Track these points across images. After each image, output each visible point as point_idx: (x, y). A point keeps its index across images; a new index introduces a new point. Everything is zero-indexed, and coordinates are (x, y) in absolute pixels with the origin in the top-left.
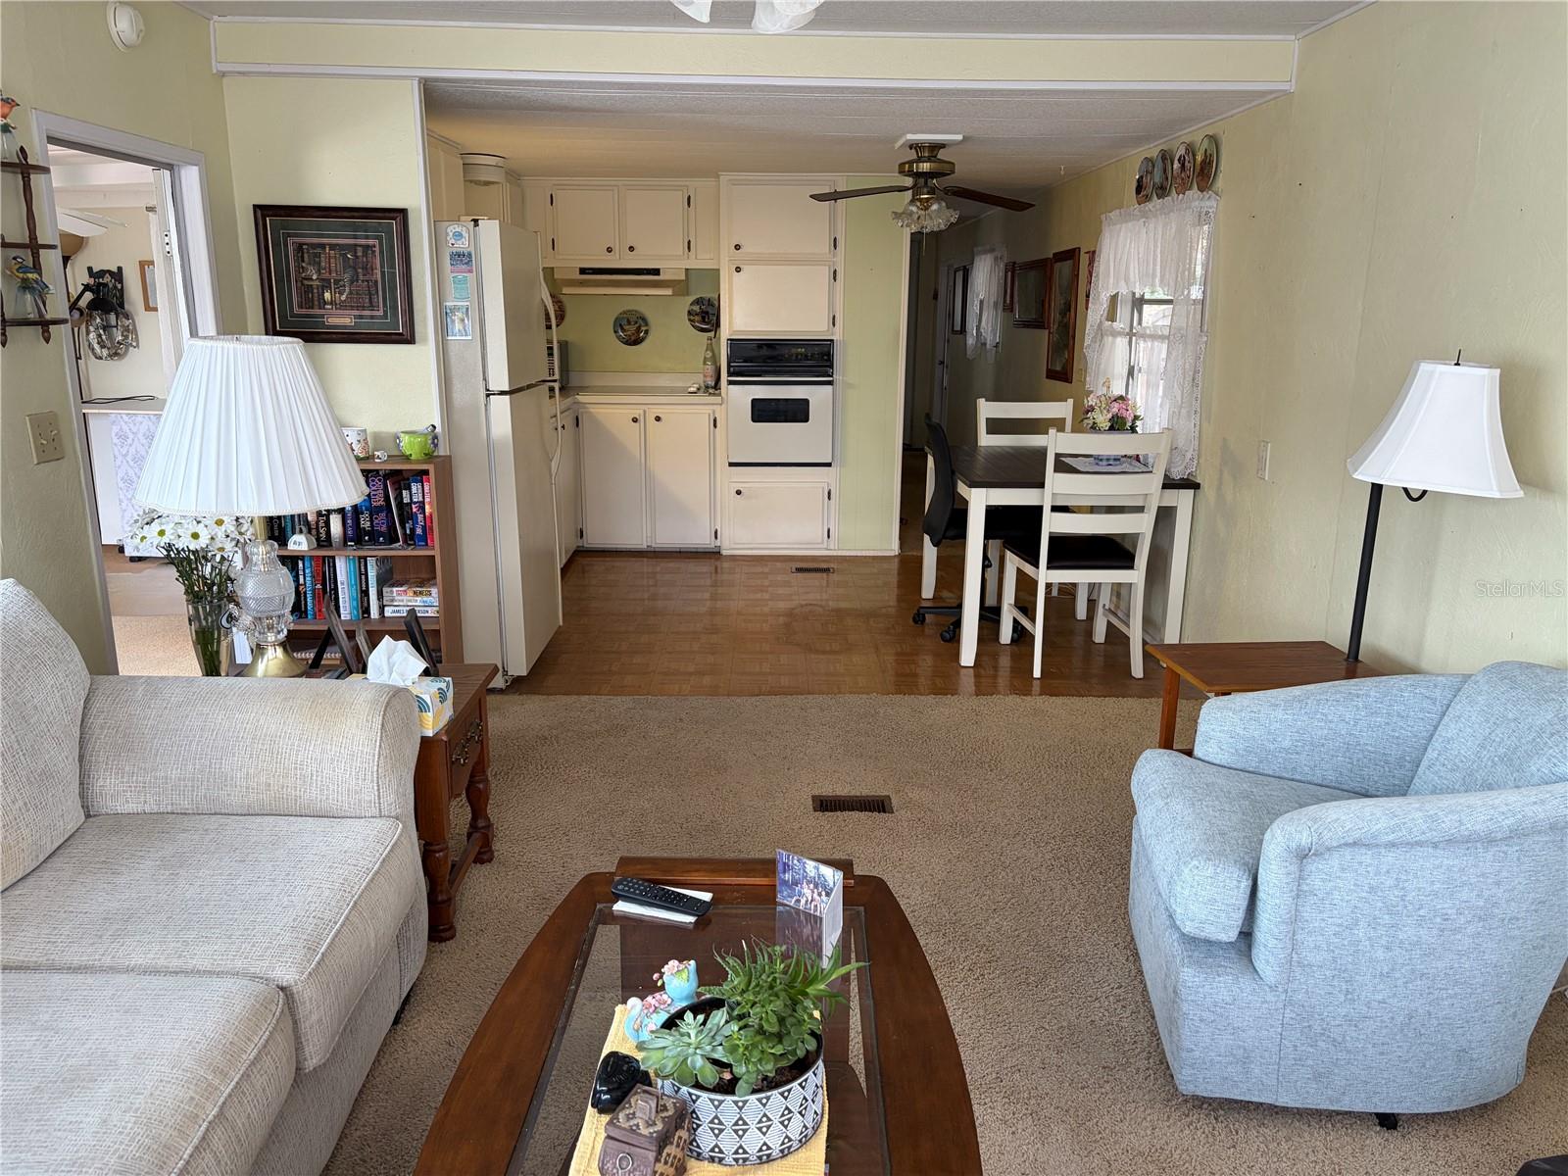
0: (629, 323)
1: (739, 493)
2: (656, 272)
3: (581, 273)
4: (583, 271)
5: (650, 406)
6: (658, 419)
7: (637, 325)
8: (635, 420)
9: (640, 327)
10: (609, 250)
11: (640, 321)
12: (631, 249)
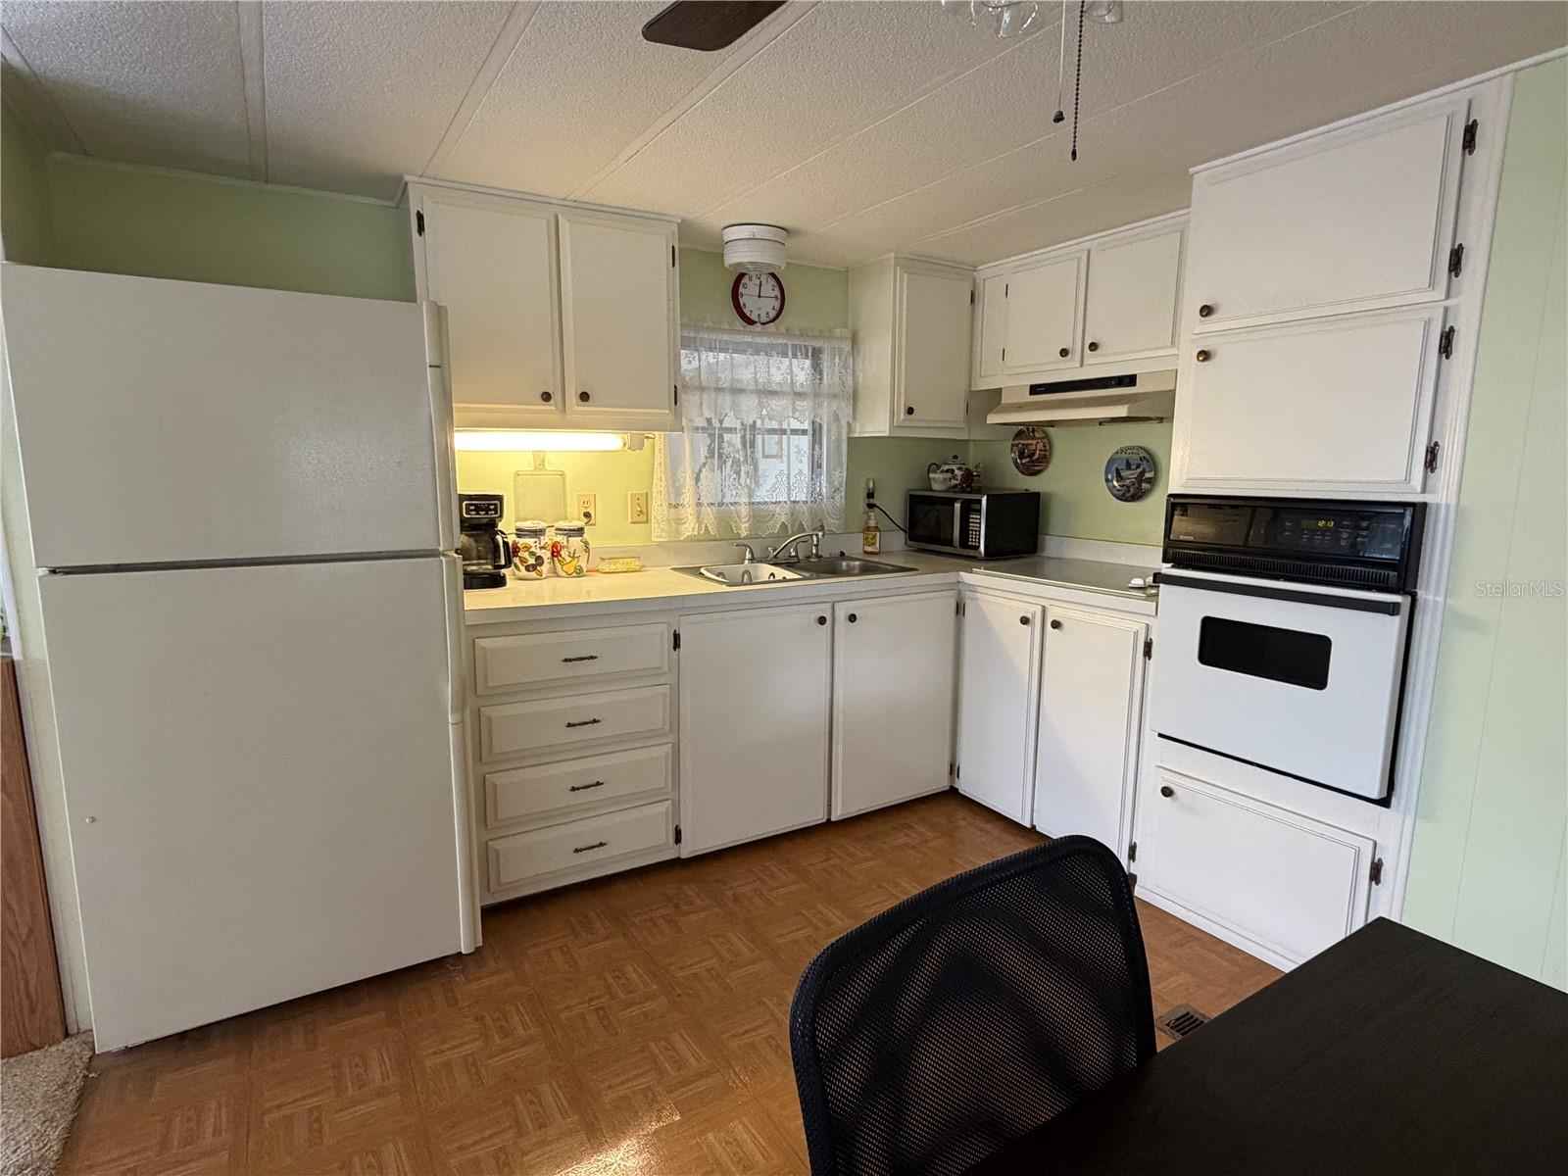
0: (1129, 466)
1: (1167, 792)
2: (1131, 380)
3: (1031, 394)
4: (1035, 389)
5: (1052, 602)
6: (1056, 625)
7: (1139, 471)
8: (1025, 621)
9: (1143, 473)
10: (1064, 353)
11: (1144, 465)
12: (1093, 346)
